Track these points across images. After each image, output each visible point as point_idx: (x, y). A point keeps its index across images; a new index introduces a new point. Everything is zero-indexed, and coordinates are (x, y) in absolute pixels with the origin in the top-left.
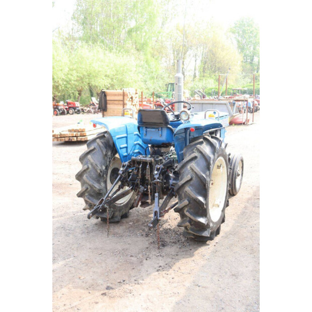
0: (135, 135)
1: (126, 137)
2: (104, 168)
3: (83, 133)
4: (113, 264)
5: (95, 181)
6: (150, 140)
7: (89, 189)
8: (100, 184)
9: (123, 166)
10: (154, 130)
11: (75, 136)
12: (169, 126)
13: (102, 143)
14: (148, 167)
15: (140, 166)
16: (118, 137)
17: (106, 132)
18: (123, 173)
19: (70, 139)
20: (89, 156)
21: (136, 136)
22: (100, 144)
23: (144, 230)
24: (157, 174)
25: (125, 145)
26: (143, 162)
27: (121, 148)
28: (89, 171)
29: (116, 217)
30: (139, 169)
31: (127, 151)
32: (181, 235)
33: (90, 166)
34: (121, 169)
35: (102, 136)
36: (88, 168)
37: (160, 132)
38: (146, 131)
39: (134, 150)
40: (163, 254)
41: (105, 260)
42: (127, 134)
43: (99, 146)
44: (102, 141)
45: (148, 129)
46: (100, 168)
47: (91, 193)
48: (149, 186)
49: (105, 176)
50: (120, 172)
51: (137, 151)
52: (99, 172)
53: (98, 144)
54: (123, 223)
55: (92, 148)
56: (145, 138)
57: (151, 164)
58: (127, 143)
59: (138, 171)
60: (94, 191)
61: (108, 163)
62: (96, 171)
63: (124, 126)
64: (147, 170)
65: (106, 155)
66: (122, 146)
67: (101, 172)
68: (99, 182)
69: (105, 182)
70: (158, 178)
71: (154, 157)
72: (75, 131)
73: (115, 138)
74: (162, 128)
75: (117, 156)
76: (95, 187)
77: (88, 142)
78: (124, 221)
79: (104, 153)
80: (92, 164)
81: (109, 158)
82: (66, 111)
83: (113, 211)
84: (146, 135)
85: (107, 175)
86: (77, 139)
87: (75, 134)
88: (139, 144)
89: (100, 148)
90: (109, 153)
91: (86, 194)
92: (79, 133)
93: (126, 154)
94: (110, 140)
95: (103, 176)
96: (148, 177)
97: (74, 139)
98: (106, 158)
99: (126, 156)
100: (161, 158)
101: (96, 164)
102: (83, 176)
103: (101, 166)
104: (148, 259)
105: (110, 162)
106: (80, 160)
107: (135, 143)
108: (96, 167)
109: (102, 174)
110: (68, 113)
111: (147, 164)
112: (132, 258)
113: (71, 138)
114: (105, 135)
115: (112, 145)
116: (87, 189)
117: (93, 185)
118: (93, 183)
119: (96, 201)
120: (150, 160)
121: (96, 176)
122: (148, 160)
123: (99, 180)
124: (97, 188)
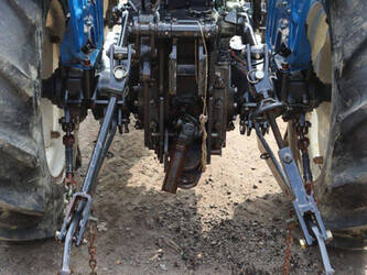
2: (35, 73)
15: (174, 54)
24: (261, 80)
64: (201, 65)
117: (14, 148)
118: (11, 137)
119: (21, 197)
120: (210, 31)
121: (15, 111)
122: (205, 32)
123: (28, 123)
124: (28, 154)
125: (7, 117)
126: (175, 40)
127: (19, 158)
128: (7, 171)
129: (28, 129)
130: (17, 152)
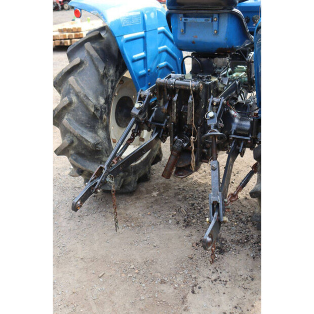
0: (160, 33)
1: (144, 37)
2: (102, 101)
3: (78, 33)
4: (127, 305)
5: (86, 127)
6: (193, 43)
7: (76, 143)
8: (96, 133)
9: (141, 99)
10: (202, 20)
11: (69, 39)
12: (235, 10)
13: (96, 51)
14: (191, 100)
15: (175, 98)
16: (126, 37)
17: (103, 29)
18: (140, 113)
19: (61, 43)
20: (71, 79)
21: (162, 35)
22: (93, 52)
23: (179, 211)
24: (212, 118)
25: (142, 54)
26: (181, 90)
27: (134, 61)
28: (72, 107)
29: (129, 184)
30: (171, 102)
31: (145, 66)
32: (248, 221)
33: (74, 99)
34: (137, 105)
35: (95, 37)
36: (70, 103)
37: (215, 24)
38: (185, 24)
39: (159, 62)
40: (224, 276)
41: (111, 293)
42: (146, 32)
43: (91, 56)
44: (96, 45)
45: (190, 20)
46: (94, 101)
47: (80, 150)
48: (192, 137)
49: (105, 116)
50: (135, 111)
51: (163, 64)
52: (92, 110)
53: (88, 53)
54: (141, 192)
55: (77, 61)
56: (181, 38)
57: (196, 93)
58: (145, 49)
59: (170, 107)
60: (86, 147)
61: (110, 90)
62: (88, 109)
63: (139, 13)
64: (189, 106)
65: (105, 76)
66: (136, 56)
67: (96, 109)
68: (93, 129)
69: (107, 128)
70: (216, 127)
71: (201, 78)
72: (68, 31)
73: (121, 41)
74: (219, 15)
75: (127, 74)
76: (87, 141)
77: (69, 49)
78: (143, 189)
79: (101, 71)
80: (77, 95)
81: (112, 81)
82: (59, 5)
83: (122, 178)
84: (184, 31)
85: (108, 115)
86: (71, 42)
87: (67, 34)
88: (166, 51)
89: (93, 60)
90: (112, 72)
91: (72, 152)
92: (73, 34)
93: (143, 72)
94: (112, 43)
95: (101, 118)
96: (190, 120)
97: (67, 42)
98: (105, 82)
99: (144, 76)
100: (214, 79)
101: (85, 96)
102: (63, 118)
103: (97, 99)
104: (196, 290)
105: (113, 88)
106: (54, 86)
107: (161, 48)
108: (86, 101)
109: (98, 114)
110: (63, 9)
111: (189, 94)
112: (164, 287)
113: (63, 41)
114: (103, 34)
115: (116, 55)
116: (72, 142)
117: (82, 137)
118: (83, 132)
119: (90, 164)
120: (195, 87)
121: (87, 118)
122: (192, 87)
123: (94, 126)
124: (90, 142)
125: (83, 121)
126: (177, 91)
127: (85, 143)
128: (83, 149)
129: (94, 129)
130: (84, 140)
